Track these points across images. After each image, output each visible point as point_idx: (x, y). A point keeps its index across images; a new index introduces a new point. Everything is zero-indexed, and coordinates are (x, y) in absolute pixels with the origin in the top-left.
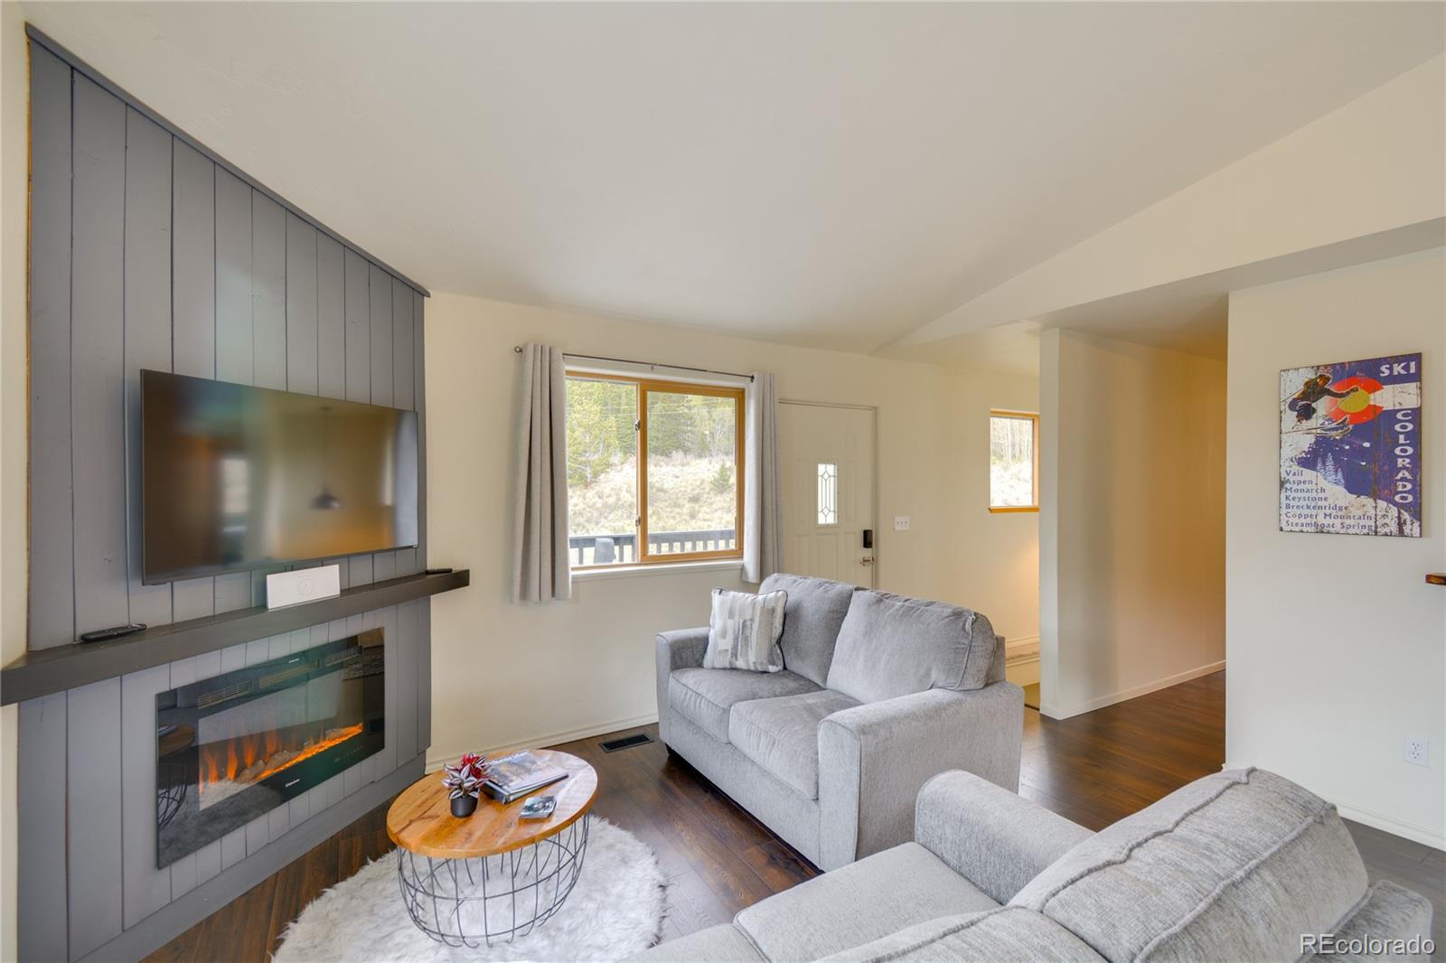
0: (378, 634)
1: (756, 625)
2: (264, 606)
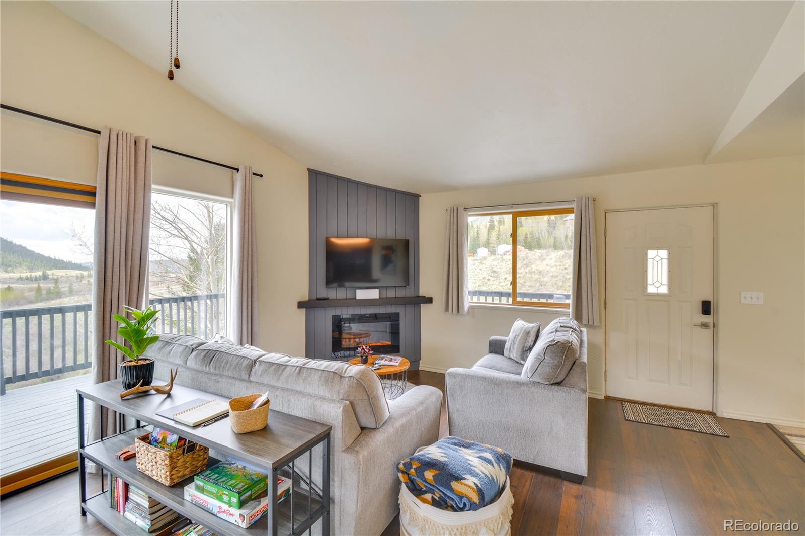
0: (398, 314)
1: (519, 338)
2: (356, 298)
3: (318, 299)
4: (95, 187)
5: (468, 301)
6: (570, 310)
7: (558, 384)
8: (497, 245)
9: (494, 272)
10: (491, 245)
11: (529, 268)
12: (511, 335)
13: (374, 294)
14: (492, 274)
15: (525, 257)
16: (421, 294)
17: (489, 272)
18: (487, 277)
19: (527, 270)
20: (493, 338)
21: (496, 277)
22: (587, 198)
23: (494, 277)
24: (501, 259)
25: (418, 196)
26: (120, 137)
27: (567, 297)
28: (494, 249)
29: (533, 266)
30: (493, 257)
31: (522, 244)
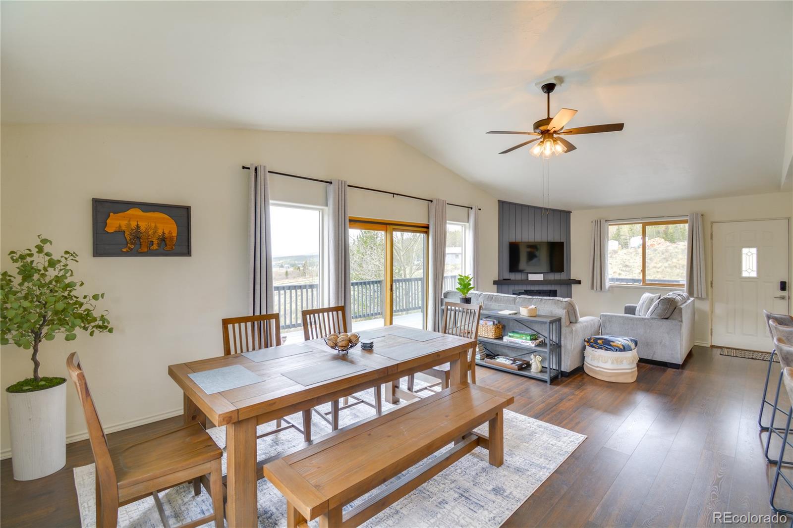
0: (556, 291)
2: (528, 280)
3: (504, 280)
4: (429, 225)
5: (608, 284)
6: (685, 288)
7: (667, 319)
8: (630, 237)
9: (627, 266)
10: (622, 238)
11: (669, 262)
12: (641, 302)
13: (540, 277)
14: (624, 269)
15: (664, 251)
16: (571, 278)
17: (621, 266)
18: (619, 272)
19: (666, 264)
20: (627, 305)
21: (629, 272)
23: (627, 271)
24: (635, 253)
25: (569, 212)
26: (440, 202)
28: (626, 241)
29: (674, 260)
30: (625, 251)
31: (661, 235)
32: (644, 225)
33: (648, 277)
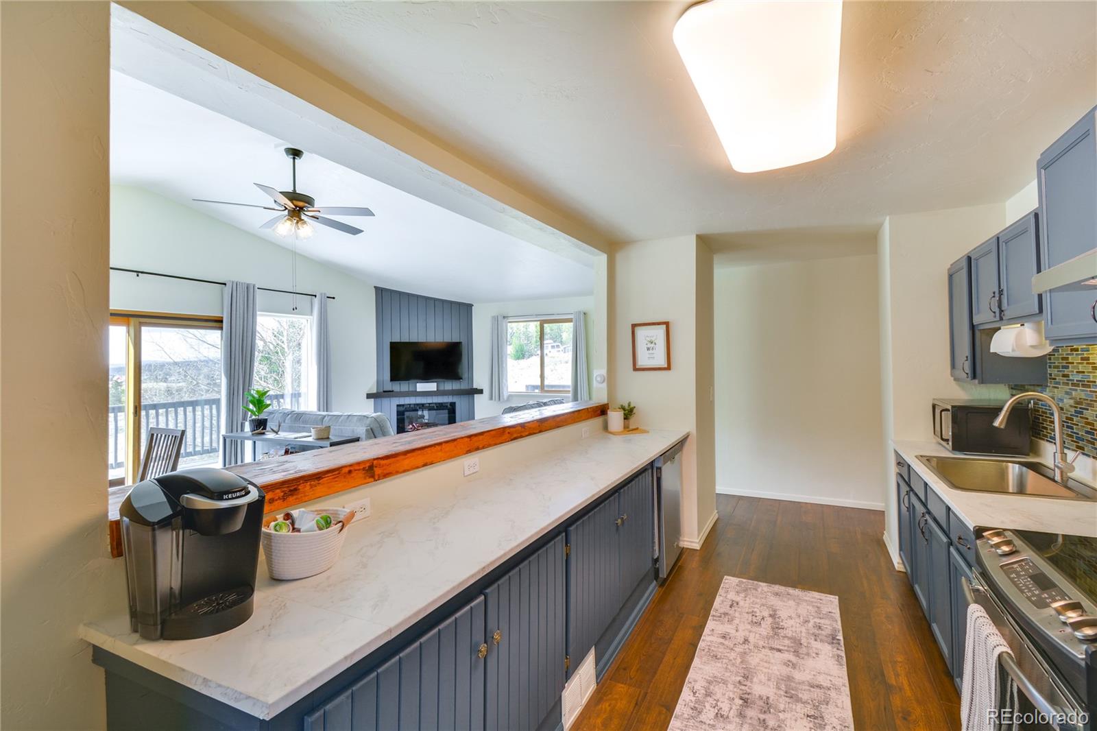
0: (454, 403)
2: (415, 390)
3: (384, 392)
4: (222, 317)
5: (506, 391)
6: (570, 395)
13: (432, 387)
16: (474, 387)
22: (580, 312)
25: (471, 306)
26: (238, 286)
27: (568, 387)
32: (542, 323)
33: (546, 383)
